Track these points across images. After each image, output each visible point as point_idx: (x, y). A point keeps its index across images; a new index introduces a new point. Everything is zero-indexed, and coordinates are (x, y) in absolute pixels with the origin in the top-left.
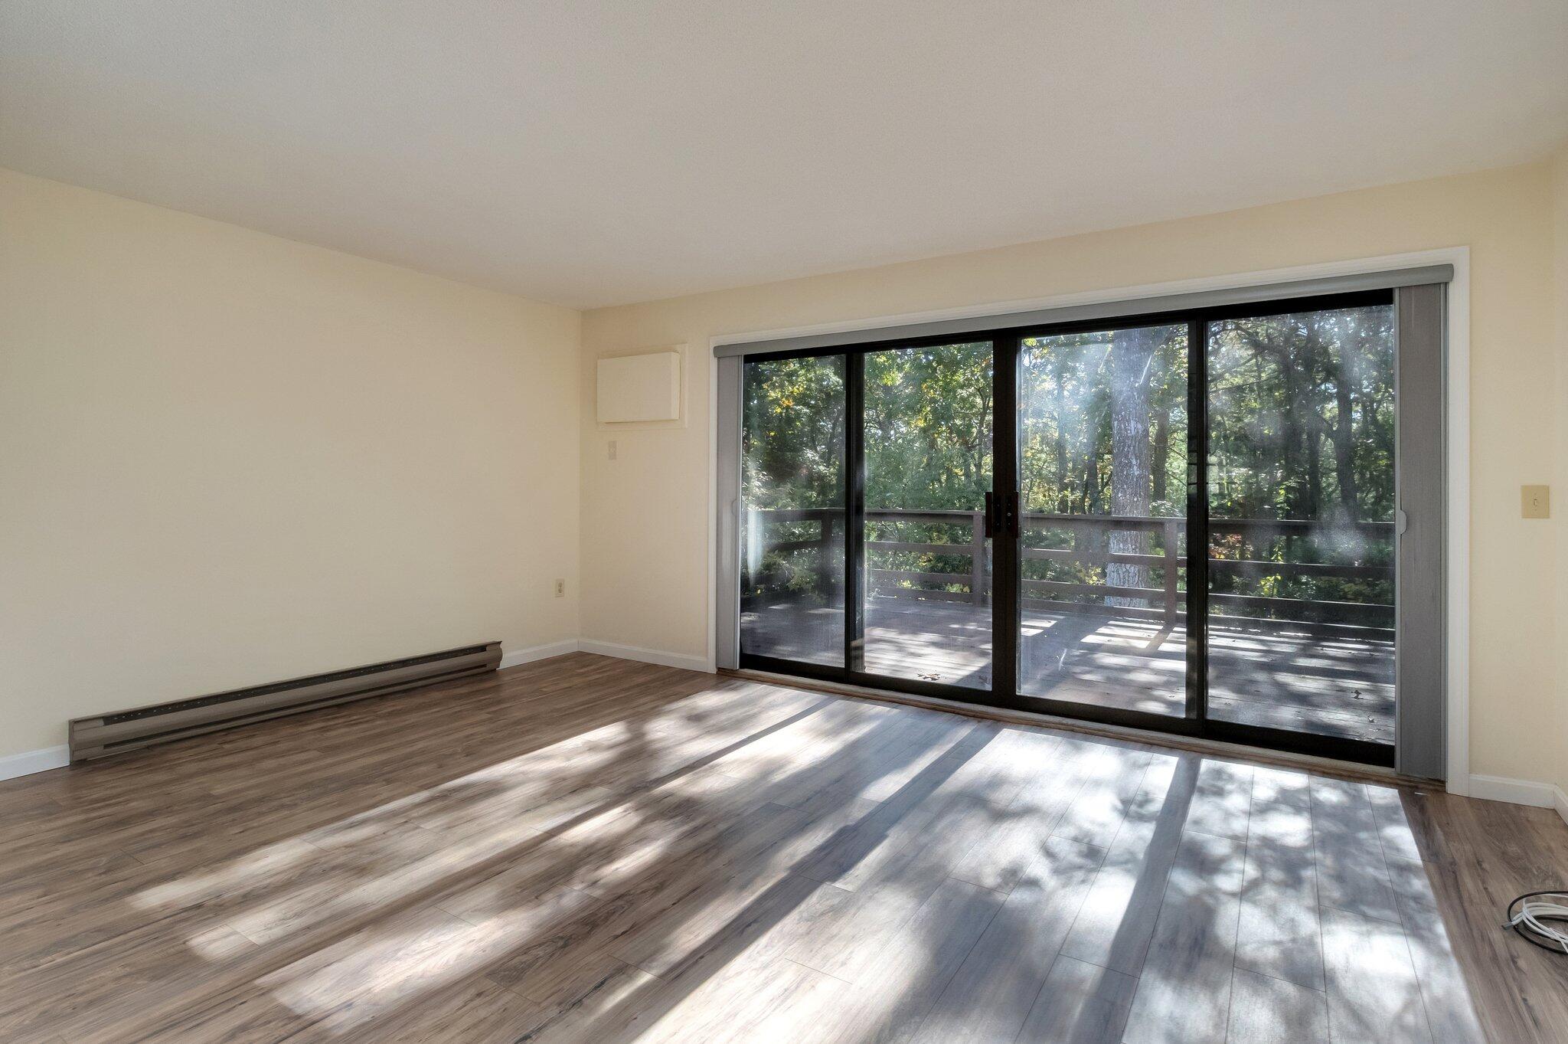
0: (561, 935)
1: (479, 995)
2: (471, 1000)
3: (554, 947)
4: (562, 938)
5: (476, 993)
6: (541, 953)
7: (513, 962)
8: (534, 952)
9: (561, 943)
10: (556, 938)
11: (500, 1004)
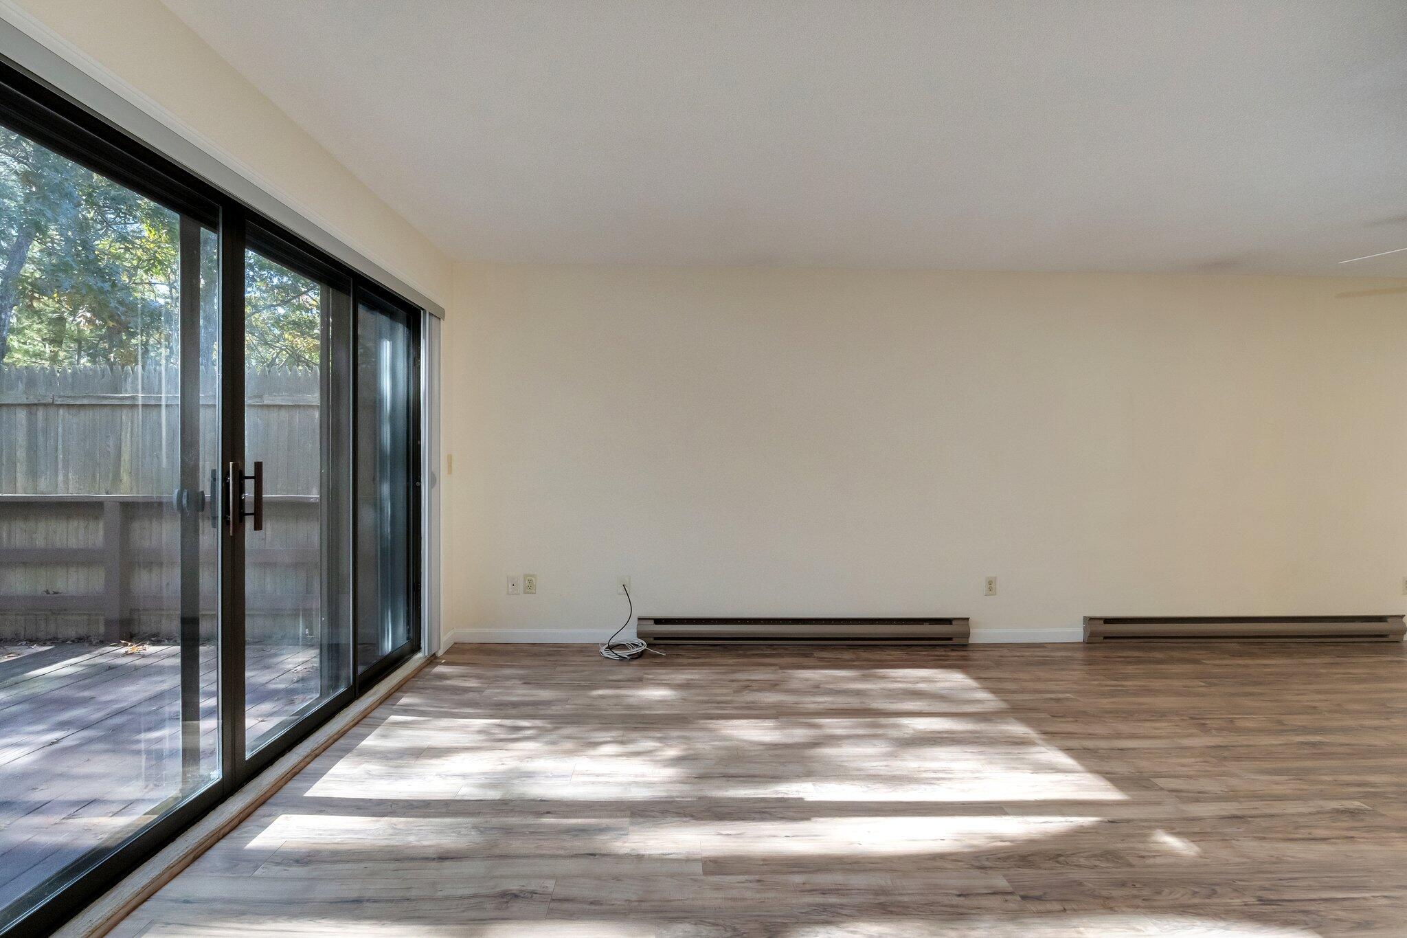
0: (1058, 865)
1: (1143, 857)
2: (1149, 856)
3: (1068, 858)
4: (1058, 862)
5: (1145, 860)
6: (1082, 860)
7: (1108, 865)
8: (1087, 863)
9: (1061, 859)
10: (1063, 864)
11: (1126, 845)
